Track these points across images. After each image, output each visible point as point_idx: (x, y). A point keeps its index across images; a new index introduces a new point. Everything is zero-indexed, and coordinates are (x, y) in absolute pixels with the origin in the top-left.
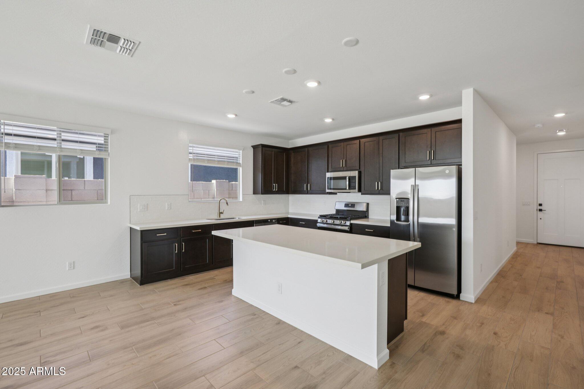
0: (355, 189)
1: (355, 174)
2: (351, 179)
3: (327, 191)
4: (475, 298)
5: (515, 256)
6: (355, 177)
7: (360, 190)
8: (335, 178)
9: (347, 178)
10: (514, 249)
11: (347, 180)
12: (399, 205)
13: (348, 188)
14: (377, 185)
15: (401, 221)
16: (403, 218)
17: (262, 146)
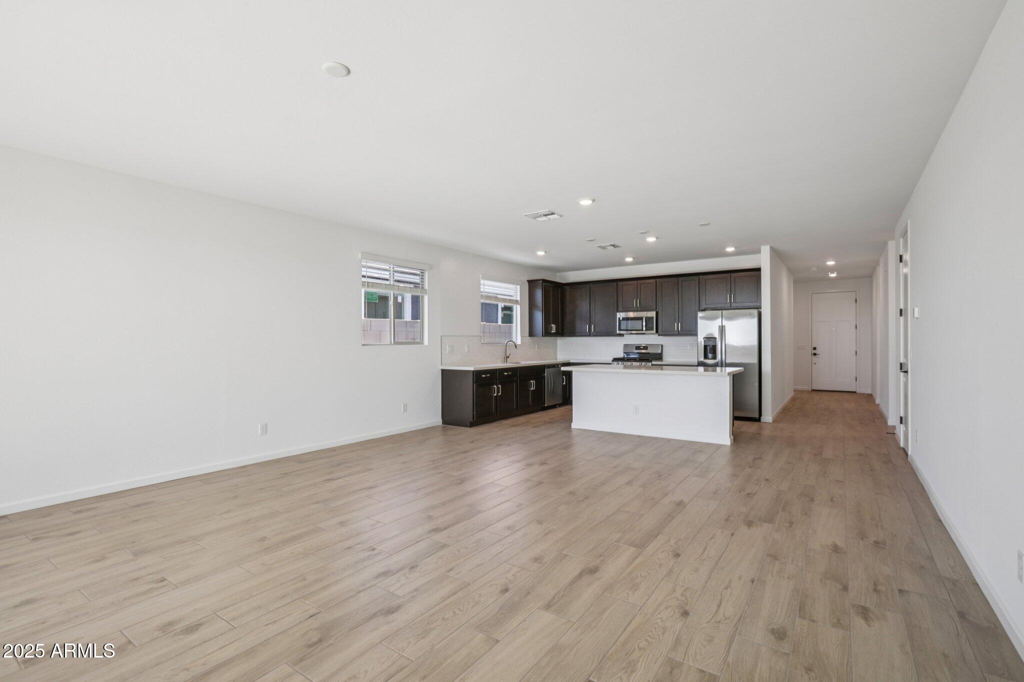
0: (653, 330)
1: (653, 314)
2: (649, 320)
3: (618, 332)
4: (773, 418)
5: (793, 400)
6: (653, 317)
7: (657, 332)
8: (627, 319)
9: (644, 319)
10: (793, 394)
11: (644, 320)
12: (707, 344)
13: (644, 329)
14: (678, 326)
15: (708, 359)
16: (710, 356)
17: (543, 282)
